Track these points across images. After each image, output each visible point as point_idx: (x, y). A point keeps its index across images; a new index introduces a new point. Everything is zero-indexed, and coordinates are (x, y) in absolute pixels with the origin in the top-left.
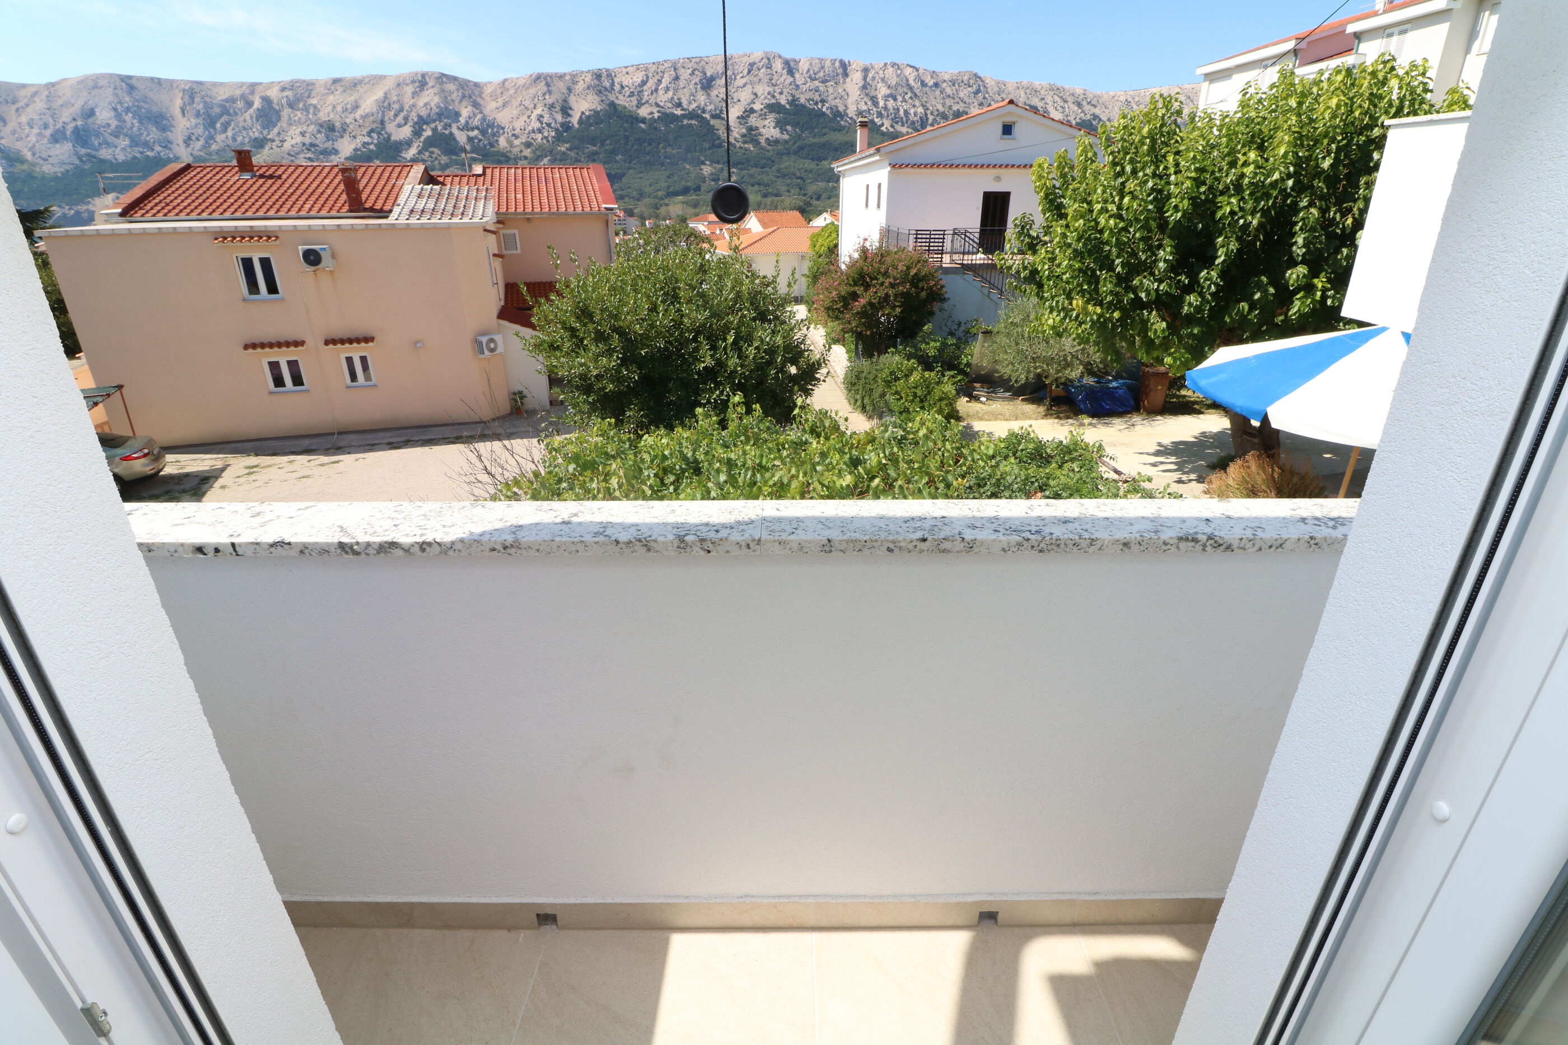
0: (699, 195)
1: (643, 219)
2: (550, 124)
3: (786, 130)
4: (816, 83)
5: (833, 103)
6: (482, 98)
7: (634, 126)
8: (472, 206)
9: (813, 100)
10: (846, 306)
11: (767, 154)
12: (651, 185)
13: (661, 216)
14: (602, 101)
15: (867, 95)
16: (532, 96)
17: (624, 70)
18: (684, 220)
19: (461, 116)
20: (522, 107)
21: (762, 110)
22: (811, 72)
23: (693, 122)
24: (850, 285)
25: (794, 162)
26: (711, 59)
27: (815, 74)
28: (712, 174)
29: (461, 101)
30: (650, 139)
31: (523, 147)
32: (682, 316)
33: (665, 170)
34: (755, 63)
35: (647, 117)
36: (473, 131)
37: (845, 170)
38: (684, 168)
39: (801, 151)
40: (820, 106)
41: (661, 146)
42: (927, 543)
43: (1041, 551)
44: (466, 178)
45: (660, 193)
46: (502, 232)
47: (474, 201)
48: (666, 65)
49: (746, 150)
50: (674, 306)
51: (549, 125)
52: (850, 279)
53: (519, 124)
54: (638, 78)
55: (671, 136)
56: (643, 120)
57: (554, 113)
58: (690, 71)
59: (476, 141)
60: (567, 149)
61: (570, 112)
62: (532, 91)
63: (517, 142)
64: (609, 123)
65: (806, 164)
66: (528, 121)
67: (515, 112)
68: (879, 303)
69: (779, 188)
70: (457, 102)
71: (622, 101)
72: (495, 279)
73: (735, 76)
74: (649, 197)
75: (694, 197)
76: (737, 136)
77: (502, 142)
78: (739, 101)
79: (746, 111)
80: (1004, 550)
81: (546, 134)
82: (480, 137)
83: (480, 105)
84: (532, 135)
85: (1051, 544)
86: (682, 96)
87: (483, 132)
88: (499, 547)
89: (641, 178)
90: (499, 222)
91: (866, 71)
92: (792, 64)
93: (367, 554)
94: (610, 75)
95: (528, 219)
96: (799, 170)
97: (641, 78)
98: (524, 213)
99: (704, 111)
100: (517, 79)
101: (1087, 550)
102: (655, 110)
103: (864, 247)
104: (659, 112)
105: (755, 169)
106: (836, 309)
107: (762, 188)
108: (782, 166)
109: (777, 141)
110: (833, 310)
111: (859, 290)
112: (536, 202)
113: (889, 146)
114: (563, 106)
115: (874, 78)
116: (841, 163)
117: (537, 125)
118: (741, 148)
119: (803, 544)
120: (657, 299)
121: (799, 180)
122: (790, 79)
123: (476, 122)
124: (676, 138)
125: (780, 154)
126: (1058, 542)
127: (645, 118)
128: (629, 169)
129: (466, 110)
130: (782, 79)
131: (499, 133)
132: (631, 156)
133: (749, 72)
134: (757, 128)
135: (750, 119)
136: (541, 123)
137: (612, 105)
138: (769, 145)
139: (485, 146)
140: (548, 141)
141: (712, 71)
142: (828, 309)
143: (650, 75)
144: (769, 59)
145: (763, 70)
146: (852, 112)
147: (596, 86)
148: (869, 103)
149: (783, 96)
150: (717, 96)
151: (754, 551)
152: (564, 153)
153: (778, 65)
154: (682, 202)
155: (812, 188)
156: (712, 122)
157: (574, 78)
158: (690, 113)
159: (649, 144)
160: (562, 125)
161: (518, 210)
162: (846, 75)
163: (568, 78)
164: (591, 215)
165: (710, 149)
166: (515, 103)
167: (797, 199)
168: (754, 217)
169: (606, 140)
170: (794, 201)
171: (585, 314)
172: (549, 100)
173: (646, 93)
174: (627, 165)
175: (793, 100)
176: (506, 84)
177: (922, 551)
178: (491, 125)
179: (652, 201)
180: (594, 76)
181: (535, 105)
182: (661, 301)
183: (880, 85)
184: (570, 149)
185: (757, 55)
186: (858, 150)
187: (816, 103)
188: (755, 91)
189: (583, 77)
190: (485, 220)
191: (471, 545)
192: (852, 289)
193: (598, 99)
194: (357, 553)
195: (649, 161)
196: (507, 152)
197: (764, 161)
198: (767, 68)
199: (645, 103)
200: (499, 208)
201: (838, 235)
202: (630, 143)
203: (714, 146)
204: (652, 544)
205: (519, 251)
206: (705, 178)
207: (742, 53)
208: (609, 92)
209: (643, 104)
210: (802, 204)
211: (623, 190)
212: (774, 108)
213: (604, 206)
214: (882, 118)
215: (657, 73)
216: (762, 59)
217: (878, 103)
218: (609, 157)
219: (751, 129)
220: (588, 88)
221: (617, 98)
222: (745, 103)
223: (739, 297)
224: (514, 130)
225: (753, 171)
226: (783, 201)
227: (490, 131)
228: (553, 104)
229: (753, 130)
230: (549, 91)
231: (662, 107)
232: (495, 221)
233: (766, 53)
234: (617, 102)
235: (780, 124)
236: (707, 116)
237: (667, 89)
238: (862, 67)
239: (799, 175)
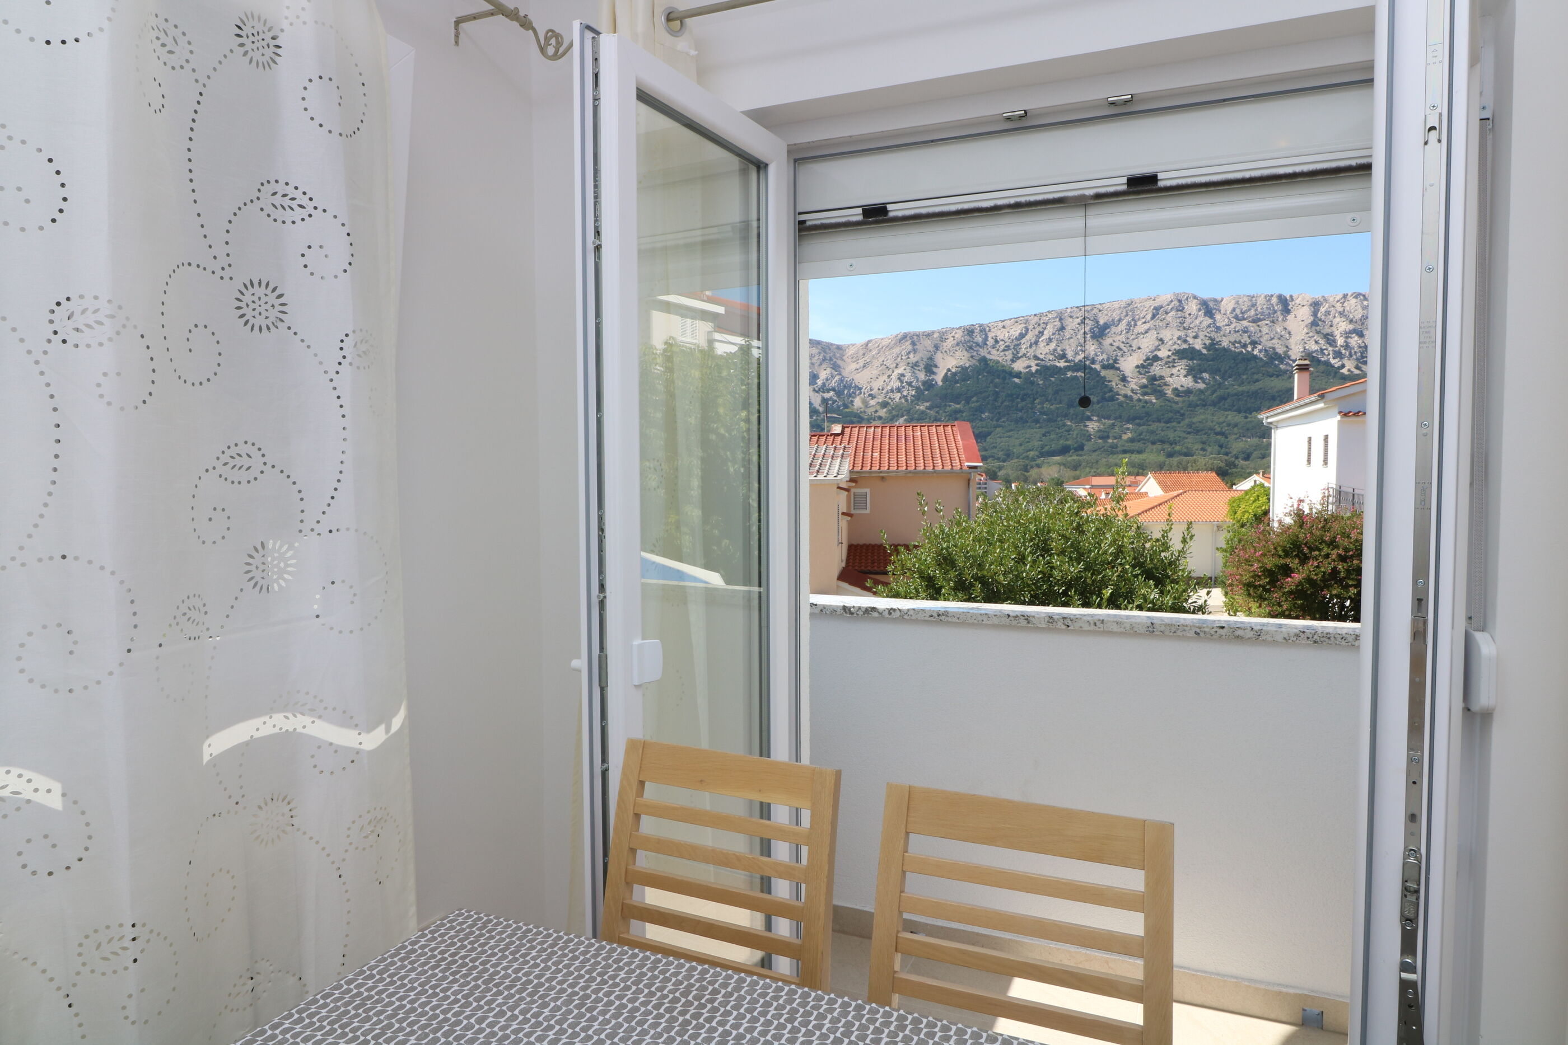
0: (1081, 455)
1: (1008, 482)
2: (912, 382)
3: (1202, 378)
4: (1245, 323)
5: (1269, 344)
6: (843, 360)
7: (1006, 381)
8: (828, 464)
9: (1240, 342)
10: (1273, 582)
11: (1175, 406)
12: (1021, 445)
13: (1031, 479)
14: (972, 357)
15: (1318, 332)
16: (894, 355)
17: (1001, 324)
18: (1059, 483)
19: (819, 378)
20: (884, 367)
21: (1169, 357)
22: (1238, 311)
23: (1080, 374)
24: (1280, 556)
25: (1213, 415)
26: (1106, 306)
27: (1242, 313)
28: (1099, 431)
29: (821, 364)
30: (1025, 395)
31: (878, 408)
32: (1052, 568)
33: (1040, 427)
34: (1161, 307)
35: (1023, 370)
36: (828, 392)
37: (1278, 422)
38: (1064, 425)
39: (1221, 402)
40: (1249, 349)
41: (1037, 401)
42: (1225, 630)
43: (1315, 642)
44: (824, 437)
45: (1032, 454)
46: (853, 490)
47: (830, 460)
48: (1050, 316)
49: (1146, 402)
50: (1044, 558)
51: (909, 384)
52: (1279, 549)
53: (877, 385)
54: (1016, 331)
55: (1050, 391)
56: (1018, 375)
57: (917, 372)
58: (1079, 320)
59: (830, 402)
60: (927, 408)
61: (935, 369)
62: (896, 350)
63: (872, 402)
64: (978, 379)
65: (1229, 417)
66: (887, 380)
67: (875, 372)
68: (1324, 580)
69: (1190, 445)
70: (816, 365)
71: (995, 355)
72: (840, 539)
73: (1135, 322)
74: (1018, 458)
75: (1075, 457)
76: (1135, 387)
77: (858, 403)
78: (1139, 348)
79: (1148, 359)
80: (1285, 639)
81: (905, 393)
82: (835, 398)
83: (839, 367)
84: (891, 395)
85: (1323, 637)
86: (1068, 347)
87: (839, 393)
88: (935, 615)
89: (1010, 437)
90: (852, 480)
91: (1316, 305)
92: (1211, 304)
93: (857, 614)
94: (984, 330)
95: (883, 478)
96: (1219, 424)
97: (1019, 331)
98: (880, 471)
99: (1093, 362)
100: (882, 339)
101: (1354, 643)
102: (1033, 363)
103: (1299, 510)
104: (1037, 365)
105: (1157, 424)
106: (1260, 586)
107: (1166, 446)
108: (1195, 420)
109: (1188, 392)
110: (1255, 587)
111: (1293, 563)
112: (893, 461)
113: (1336, 391)
114: (927, 364)
115: (1328, 313)
116: (1272, 413)
117: (898, 384)
118: (1139, 400)
119: (1134, 625)
120: (1025, 550)
121: (1219, 437)
122: (1208, 321)
123: (833, 384)
124: (1056, 392)
125: (1192, 406)
126: (1328, 636)
127: (1020, 373)
128: (996, 427)
129: (825, 372)
130: (1197, 322)
131: (855, 393)
132: (999, 413)
133: (1154, 316)
134: (1162, 378)
135: (1153, 368)
136: (902, 382)
137: (984, 360)
138: (1178, 395)
139: (839, 407)
140: (907, 400)
141: (1106, 318)
142: (1248, 585)
143: (1031, 327)
144: (1180, 301)
145: (1173, 313)
146: (1296, 352)
147: (966, 342)
148: (1322, 342)
149: (1198, 341)
150: (1111, 345)
151: (1099, 628)
152: (923, 412)
153: (1192, 307)
154: (1059, 464)
155: (1238, 446)
156: (1103, 373)
157: (943, 336)
158: (1076, 364)
159: (1023, 400)
160: (924, 383)
161: (873, 469)
162: (1287, 311)
163: (936, 335)
164: (952, 473)
165: (1098, 402)
166: (877, 363)
167: (1215, 458)
168: (1152, 479)
169: (972, 397)
170: (1210, 462)
171: (946, 561)
172: (913, 358)
173: (1024, 347)
174: (995, 422)
175: (1212, 344)
176: (870, 345)
177: (1221, 636)
178: (848, 386)
179: (1021, 462)
180: (966, 333)
181: (897, 365)
182: (1030, 552)
183: (1338, 319)
184: (929, 408)
185: (1165, 296)
186: (1296, 397)
187: (1245, 346)
188: (1161, 336)
189: (953, 334)
190: (839, 477)
191: (918, 612)
192: (1282, 561)
193: (967, 355)
194: (852, 613)
195: (1021, 418)
196: (861, 412)
197: (1170, 415)
198: (1178, 310)
199: (1021, 357)
200: (854, 466)
201: (1269, 499)
202: (1000, 400)
203: (1104, 399)
204: (1031, 618)
205: (868, 511)
206: (1090, 435)
207: (1144, 296)
208: (980, 347)
209: (1019, 358)
210: (1222, 465)
211: (986, 450)
212: (1186, 354)
213: (967, 464)
214: (1341, 358)
215: (1039, 325)
216: (1172, 301)
217: (1335, 341)
218: (974, 415)
219: (1154, 378)
220: (958, 344)
221: (989, 353)
222: (1147, 350)
223: (1122, 552)
224: (871, 390)
225: (1154, 426)
226: (1195, 461)
227: (846, 392)
228: (917, 362)
229: (1157, 380)
230: (914, 350)
231: (1042, 360)
232: (848, 479)
233: (1176, 295)
234: (988, 357)
235: (1193, 372)
236: (1097, 367)
237: (1050, 340)
238: (1311, 301)
239: (1218, 429)
